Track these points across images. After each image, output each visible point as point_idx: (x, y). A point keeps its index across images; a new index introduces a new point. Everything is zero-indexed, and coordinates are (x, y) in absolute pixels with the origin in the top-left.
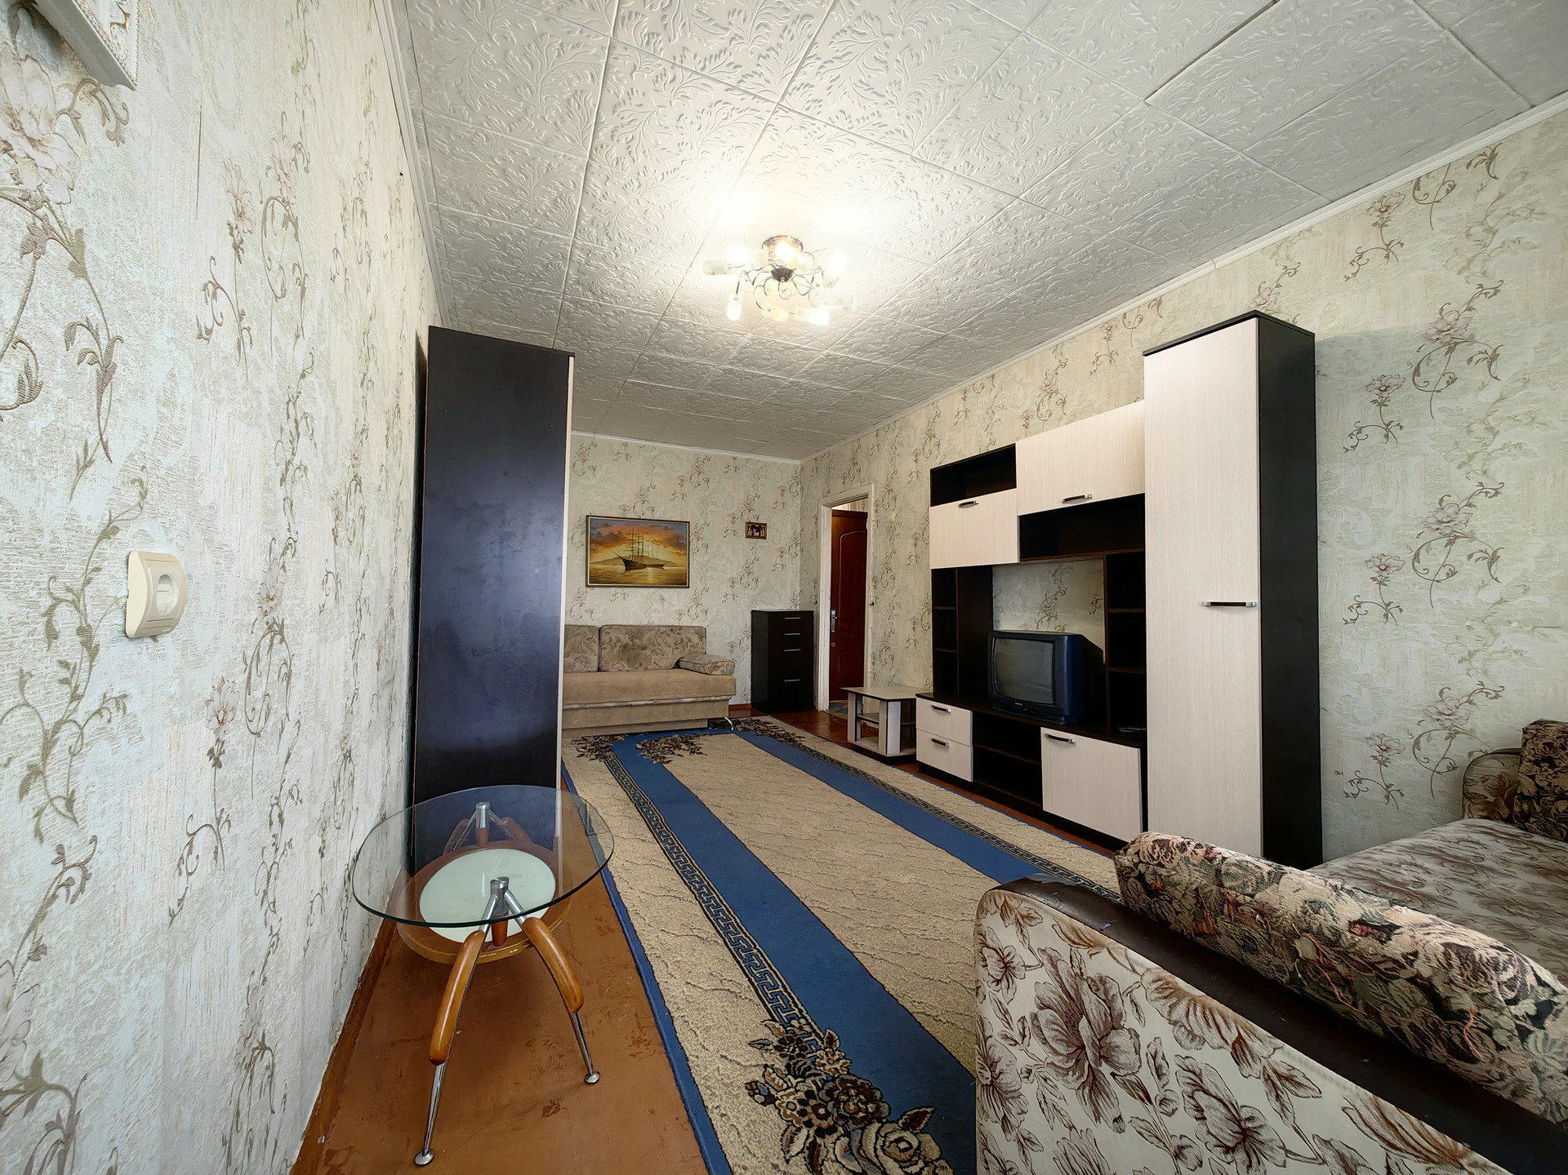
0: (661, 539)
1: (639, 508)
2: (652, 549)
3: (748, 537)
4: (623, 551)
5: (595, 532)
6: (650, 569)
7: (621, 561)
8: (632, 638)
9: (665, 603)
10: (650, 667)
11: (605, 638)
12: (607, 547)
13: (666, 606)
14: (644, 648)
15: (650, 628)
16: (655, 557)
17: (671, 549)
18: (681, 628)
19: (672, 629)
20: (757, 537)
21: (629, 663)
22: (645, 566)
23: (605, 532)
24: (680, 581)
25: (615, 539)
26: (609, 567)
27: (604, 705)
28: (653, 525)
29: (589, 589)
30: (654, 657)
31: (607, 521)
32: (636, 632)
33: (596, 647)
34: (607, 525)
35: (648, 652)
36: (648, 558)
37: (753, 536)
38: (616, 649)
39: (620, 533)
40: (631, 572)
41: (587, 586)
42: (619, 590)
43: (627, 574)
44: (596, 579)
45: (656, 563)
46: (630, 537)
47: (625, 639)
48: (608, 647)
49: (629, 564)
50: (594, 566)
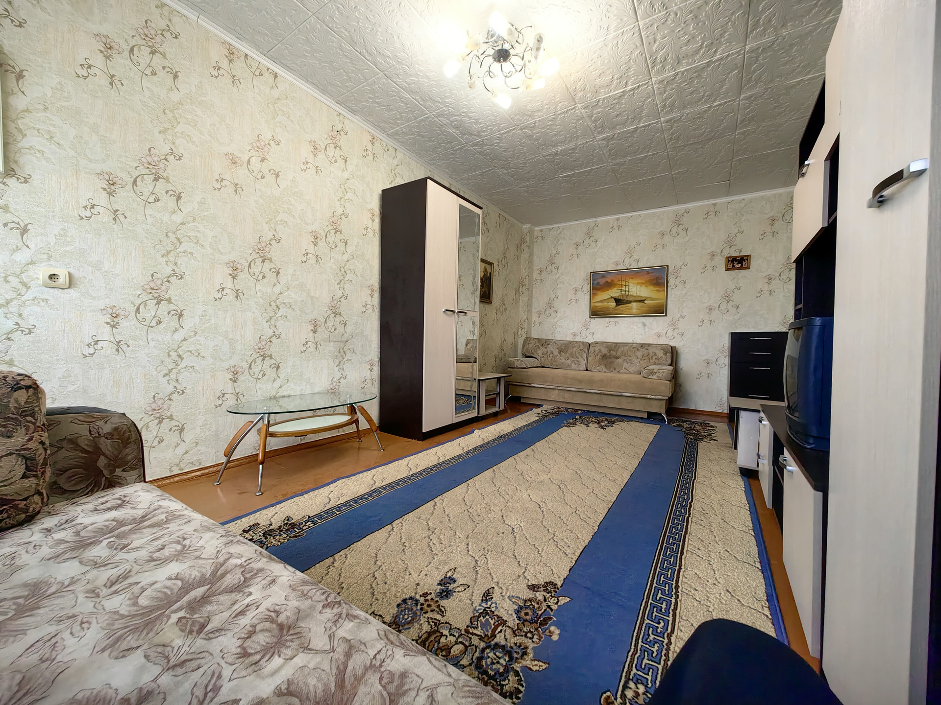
0: (643, 281)
1: (627, 261)
2: (636, 289)
3: (727, 269)
4: (615, 293)
5: (596, 282)
6: (634, 304)
7: (613, 299)
8: (610, 351)
9: (646, 328)
10: (621, 371)
11: (592, 349)
12: (603, 291)
13: (647, 330)
14: (618, 358)
15: (625, 344)
16: (638, 294)
17: (651, 288)
18: (649, 345)
19: (642, 345)
20: (738, 269)
21: (606, 367)
22: (630, 302)
23: (602, 281)
24: (660, 310)
25: (609, 285)
26: (605, 304)
27: (568, 389)
28: (637, 273)
29: (592, 320)
30: (625, 364)
31: (603, 274)
32: (613, 347)
33: (585, 356)
34: (603, 277)
35: (620, 361)
36: (633, 296)
37: (733, 268)
38: (599, 357)
39: (612, 280)
40: (620, 306)
41: (590, 317)
42: (612, 319)
43: (617, 308)
44: (595, 313)
45: (639, 299)
46: (620, 283)
47: (605, 351)
48: (593, 355)
49: (618, 301)
50: (594, 304)
